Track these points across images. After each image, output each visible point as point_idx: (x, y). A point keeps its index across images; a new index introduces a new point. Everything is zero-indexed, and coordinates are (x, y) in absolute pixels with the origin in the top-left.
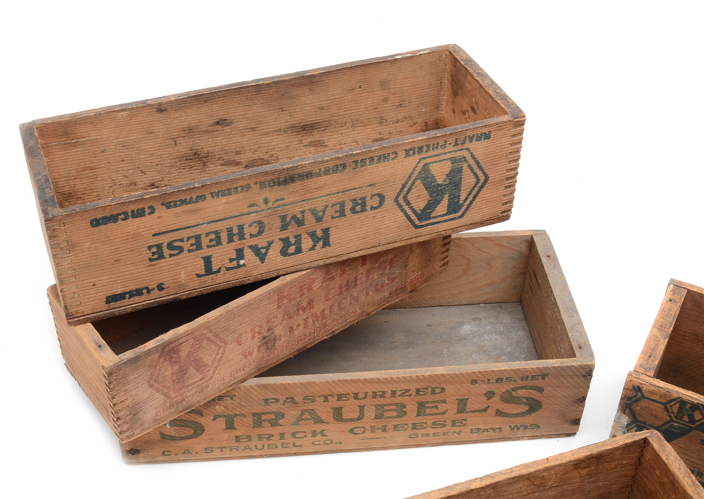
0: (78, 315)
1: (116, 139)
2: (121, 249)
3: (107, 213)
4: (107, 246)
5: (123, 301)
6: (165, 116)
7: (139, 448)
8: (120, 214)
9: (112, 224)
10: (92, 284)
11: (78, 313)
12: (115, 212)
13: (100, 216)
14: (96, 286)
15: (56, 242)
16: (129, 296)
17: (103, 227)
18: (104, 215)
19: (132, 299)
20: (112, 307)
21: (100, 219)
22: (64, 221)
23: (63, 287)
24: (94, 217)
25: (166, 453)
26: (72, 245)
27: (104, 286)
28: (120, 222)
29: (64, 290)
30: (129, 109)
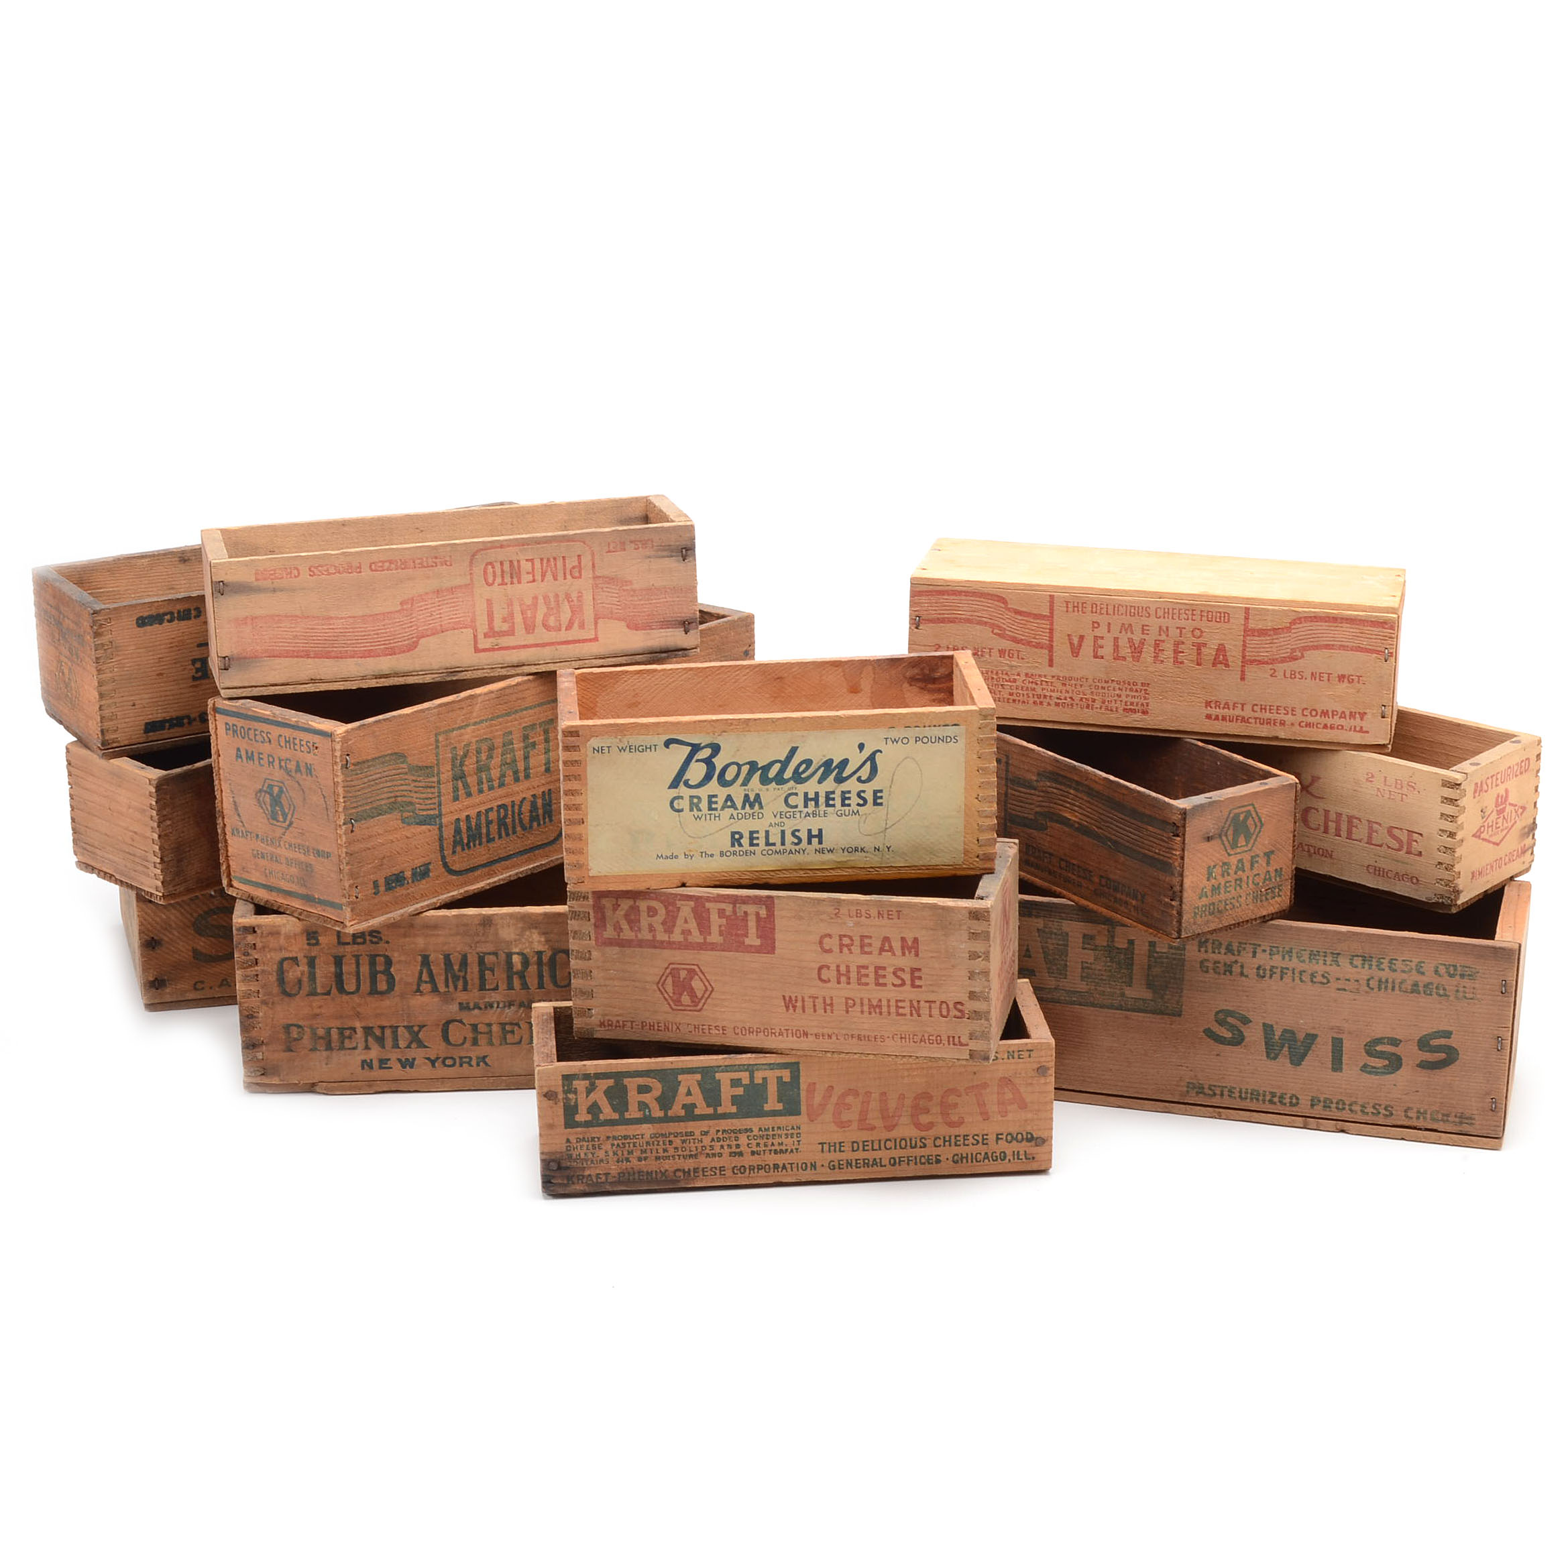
0: (115, 745)
1: (134, 593)
2: (164, 660)
3: (154, 612)
4: (150, 653)
5: (161, 732)
6: (188, 567)
7: (166, 978)
8: (166, 614)
9: (157, 625)
10: (131, 703)
11: (114, 742)
12: (161, 611)
13: (146, 614)
14: (137, 707)
15: (99, 642)
16: (170, 725)
17: (148, 628)
18: (150, 613)
19: (171, 731)
20: (150, 739)
21: (146, 618)
22: (110, 616)
23: (103, 703)
24: (141, 614)
25: (199, 986)
26: (116, 647)
27: (145, 707)
28: (166, 624)
29: (102, 708)
30: (150, 556)
